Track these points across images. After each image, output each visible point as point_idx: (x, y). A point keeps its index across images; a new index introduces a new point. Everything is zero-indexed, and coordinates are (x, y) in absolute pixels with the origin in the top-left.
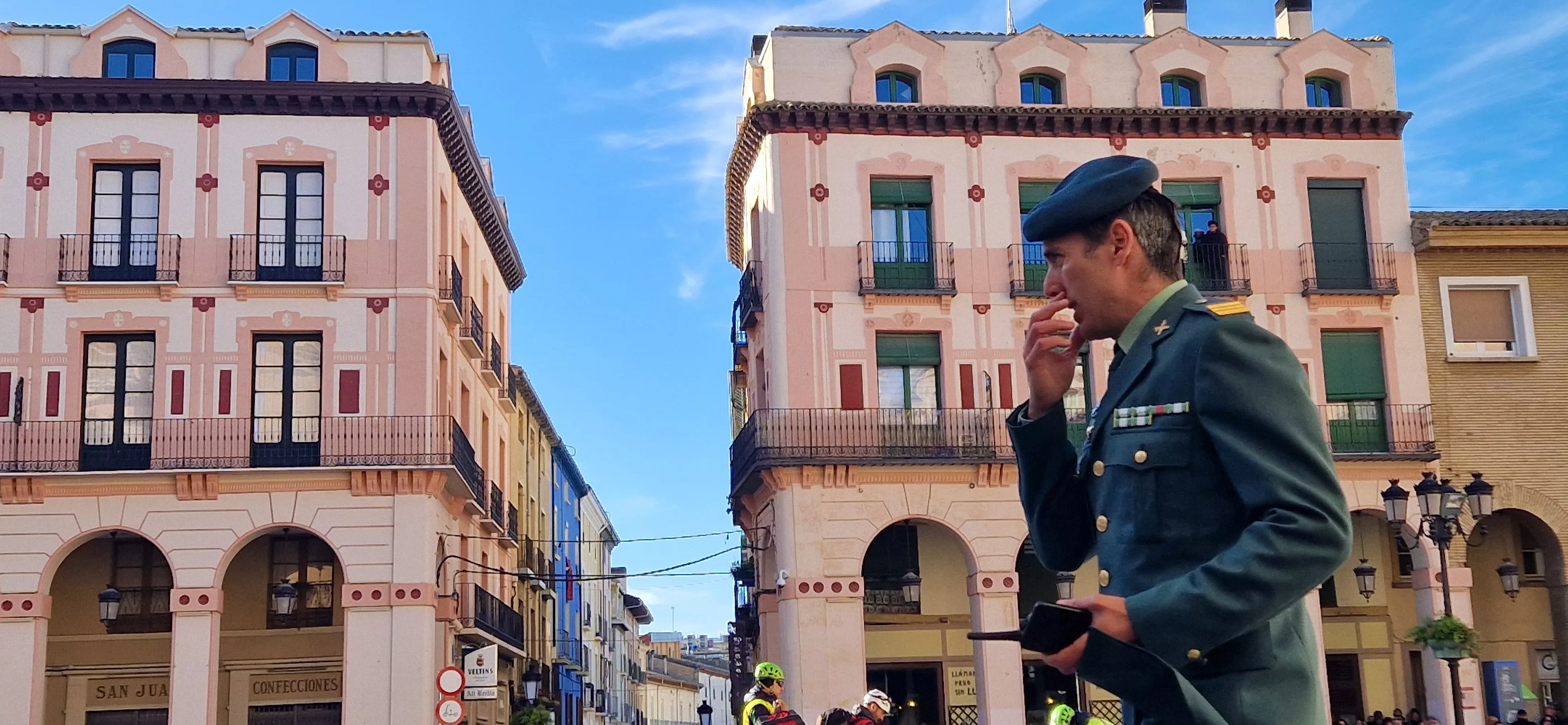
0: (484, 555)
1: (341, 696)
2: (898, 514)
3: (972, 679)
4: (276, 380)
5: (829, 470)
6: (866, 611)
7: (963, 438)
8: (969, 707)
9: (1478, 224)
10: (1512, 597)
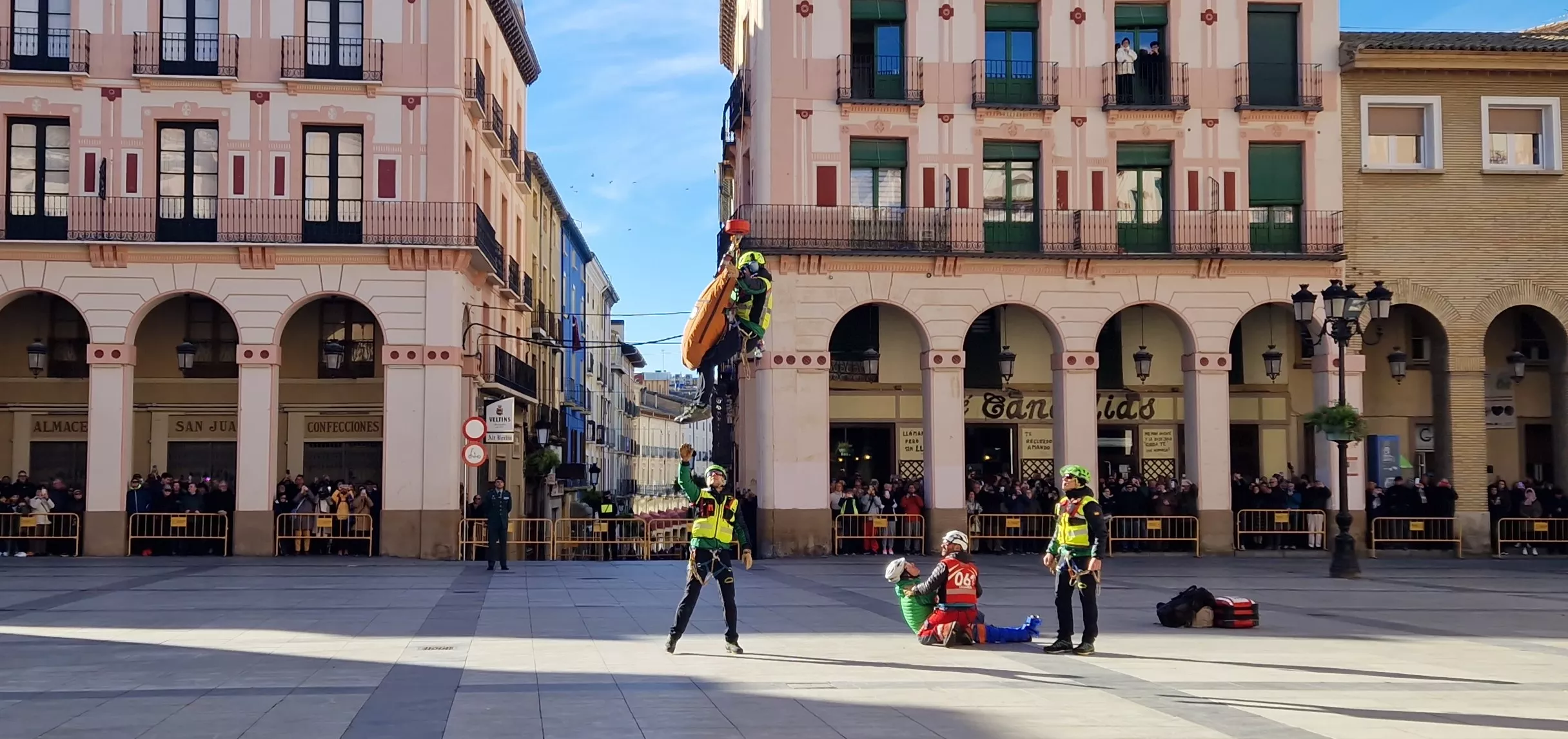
0: (503, 321)
1: (382, 436)
2: (864, 299)
3: (921, 438)
4: (323, 166)
5: (804, 259)
6: (832, 378)
7: (923, 234)
8: (917, 461)
9: (1400, 47)
10: (1399, 381)
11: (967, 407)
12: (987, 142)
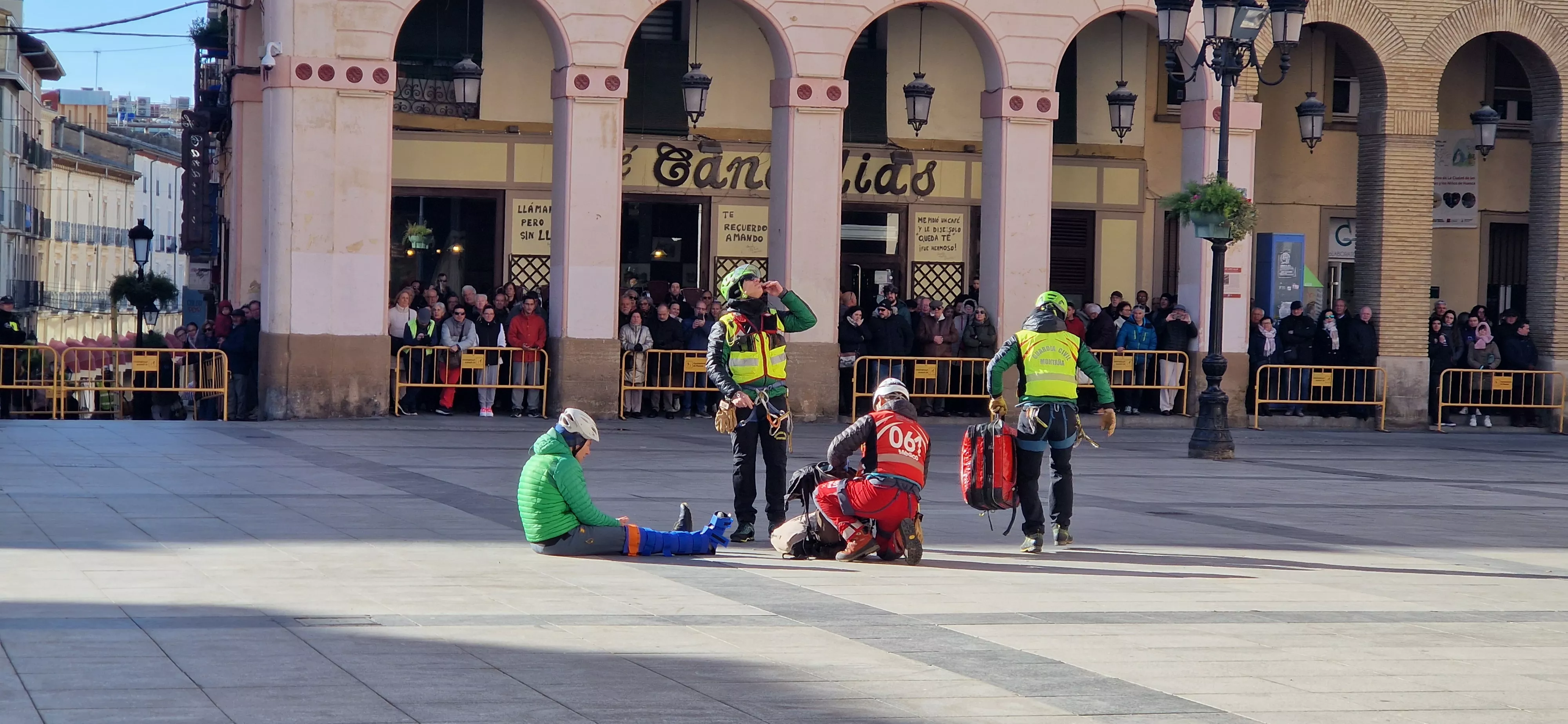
3: (547, 217)
6: (398, 108)
8: (540, 257)
10: (1311, 147)
11: (627, 166)
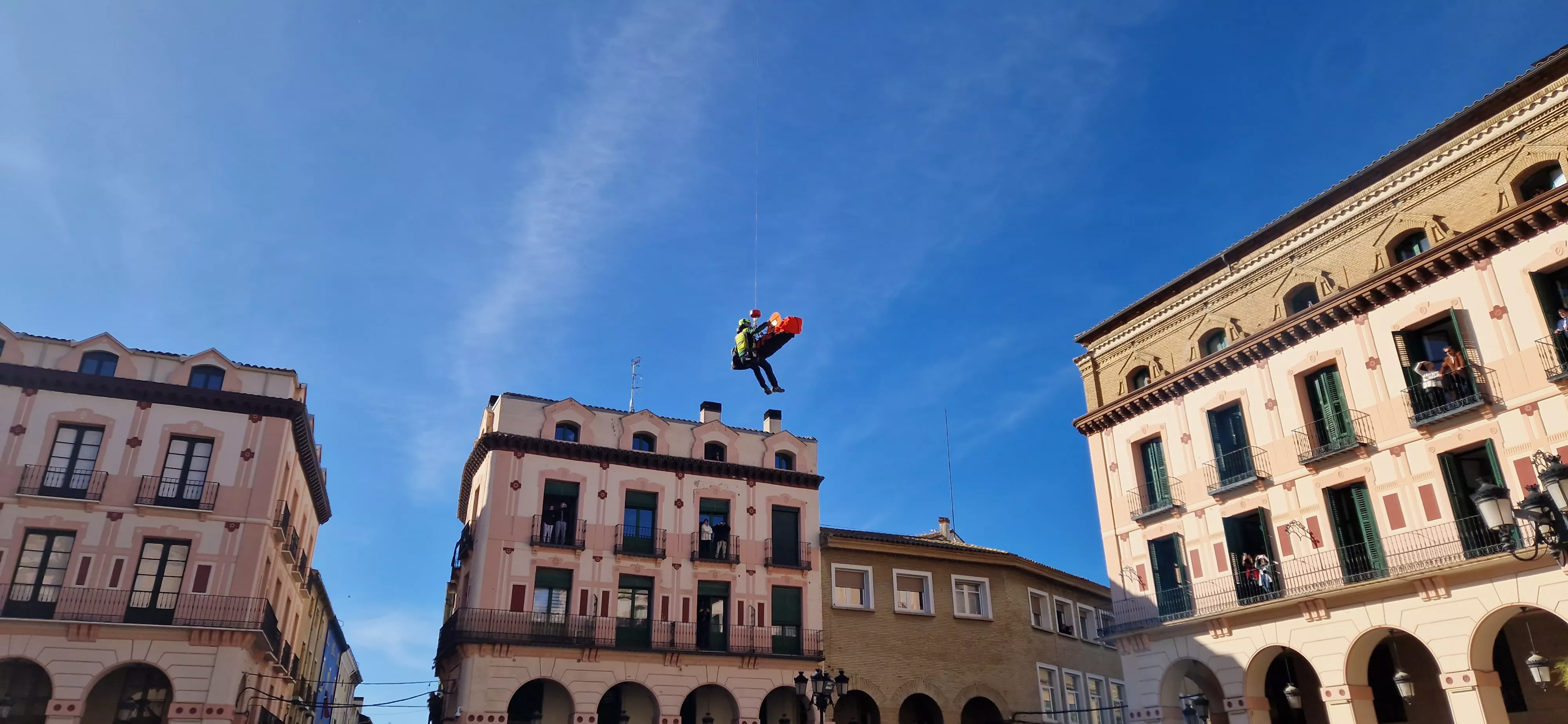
0: (272, 688)
2: (534, 675)
4: (154, 568)
5: (498, 647)
7: (578, 632)
9: (851, 537)
12: (621, 575)
